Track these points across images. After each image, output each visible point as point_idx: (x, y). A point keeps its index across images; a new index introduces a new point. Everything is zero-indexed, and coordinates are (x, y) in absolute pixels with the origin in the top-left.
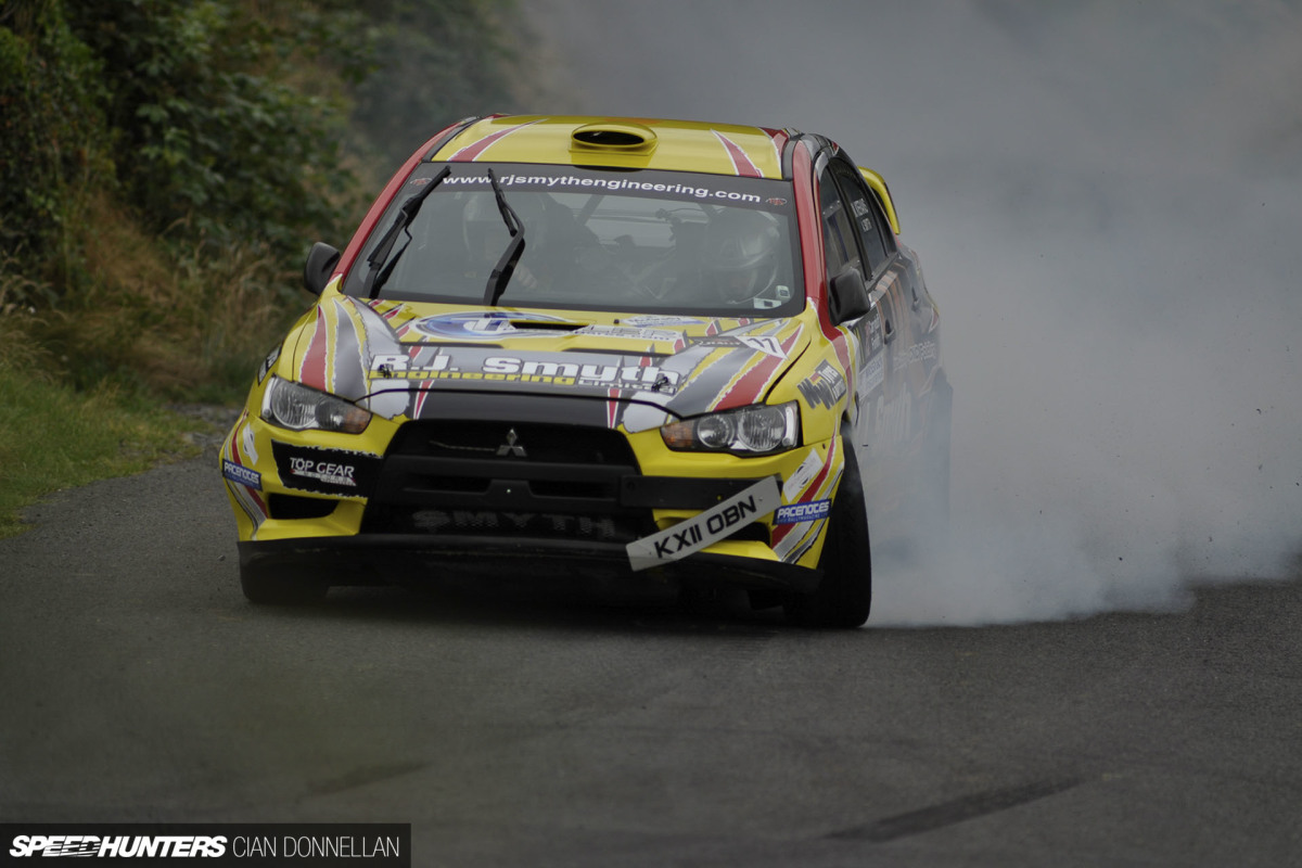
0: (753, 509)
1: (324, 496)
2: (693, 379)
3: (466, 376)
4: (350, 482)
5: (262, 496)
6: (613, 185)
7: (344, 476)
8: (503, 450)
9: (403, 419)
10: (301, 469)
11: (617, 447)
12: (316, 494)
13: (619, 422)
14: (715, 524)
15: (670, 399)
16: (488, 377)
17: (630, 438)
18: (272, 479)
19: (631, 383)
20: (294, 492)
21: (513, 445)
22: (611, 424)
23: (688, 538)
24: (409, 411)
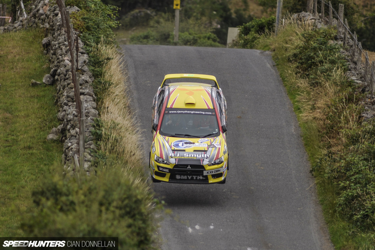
0: (220, 171)
1: (164, 173)
2: (211, 156)
3: (182, 157)
4: (168, 171)
5: (154, 171)
6: (192, 112)
7: (167, 171)
8: (188, 168)
9: (175, 164)
10: (161, 169)
11: (202, 167)
12: (163, 172)
13: (203, 164)
14: (215, 172)
15: (209, 160)
16: (185, 158)
17: (204, 166)
18: (156, 169)
19: (203, 158)
20: (160, 172)
21: (189, 167)
22: (202, 164)
23: (211, 172)
24: (175, 163)
